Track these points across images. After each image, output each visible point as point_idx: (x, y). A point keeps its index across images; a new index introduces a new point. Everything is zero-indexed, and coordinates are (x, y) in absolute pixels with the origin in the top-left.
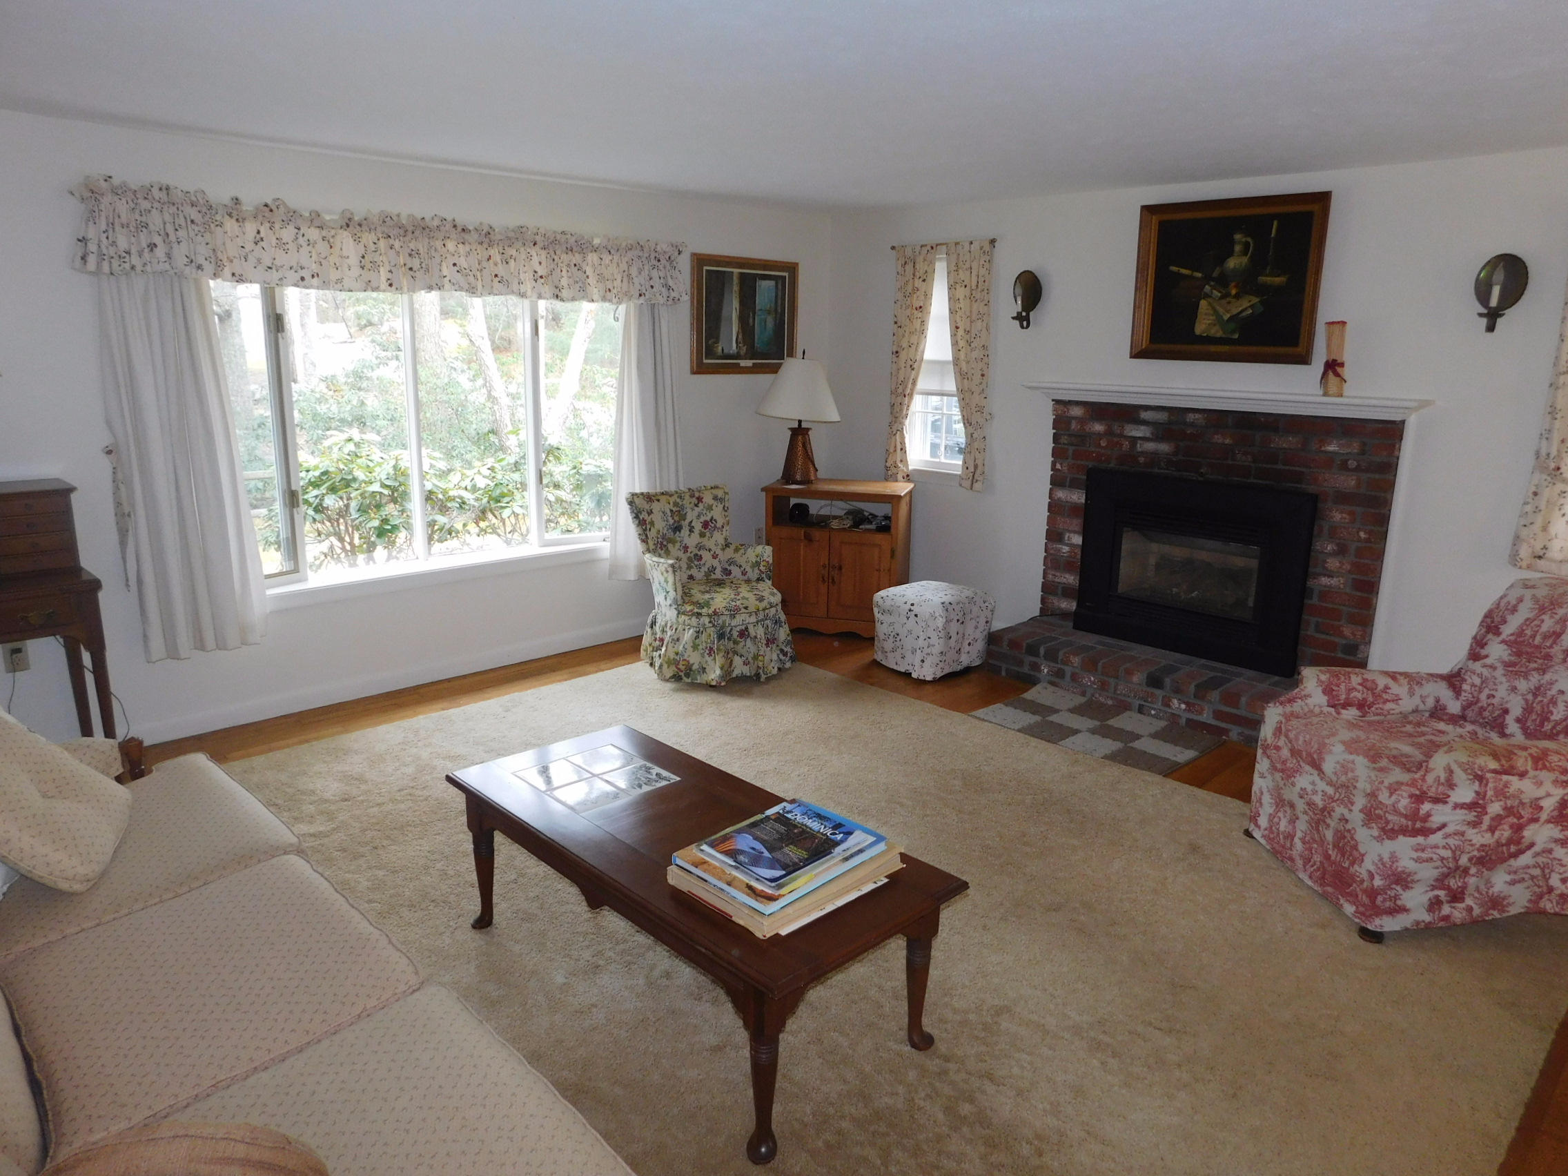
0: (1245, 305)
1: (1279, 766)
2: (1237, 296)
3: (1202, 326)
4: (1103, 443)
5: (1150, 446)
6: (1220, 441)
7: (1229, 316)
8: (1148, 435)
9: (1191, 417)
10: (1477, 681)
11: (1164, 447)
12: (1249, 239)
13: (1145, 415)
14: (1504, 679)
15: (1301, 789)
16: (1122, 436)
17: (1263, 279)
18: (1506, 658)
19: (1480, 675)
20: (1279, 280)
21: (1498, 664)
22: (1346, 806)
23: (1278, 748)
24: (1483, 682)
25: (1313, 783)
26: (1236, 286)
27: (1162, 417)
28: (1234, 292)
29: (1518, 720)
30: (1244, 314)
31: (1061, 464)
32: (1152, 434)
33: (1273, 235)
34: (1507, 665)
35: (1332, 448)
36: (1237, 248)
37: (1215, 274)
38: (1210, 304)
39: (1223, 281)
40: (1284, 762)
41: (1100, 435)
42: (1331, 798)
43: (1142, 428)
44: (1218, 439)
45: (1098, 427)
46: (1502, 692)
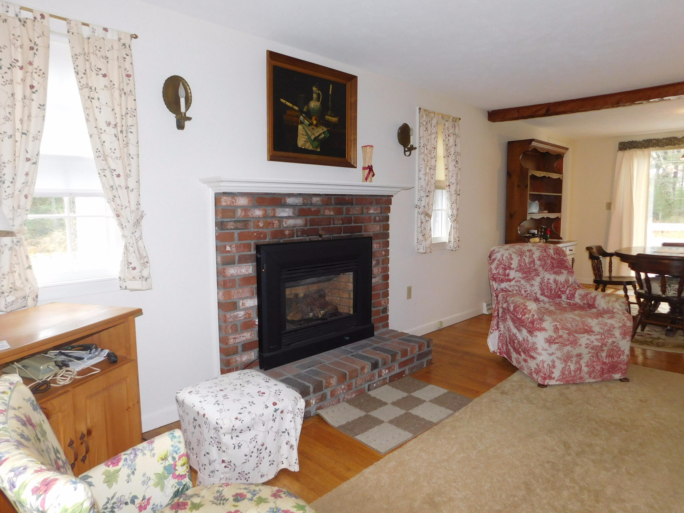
0: (320, 131)
1: (567, 343)
2: (316, 125)
3: (301, 142)
4: (261, 225)
5: (291, 222)
6: (329, 214)
7: (314, 137)
8: (291, 214)
9: (315, 200)
10: (517, 288)
11: (300, 222)
12: (320, 92)
13: (290, 201)
14: (526, 283)
15: (586, 344)
16: (274, 217)
17: (327, 117)
18: (521, 276)
19: (516, 286)
20: (334, 119)
21: (520, 279)
22: (612, 338)
23: (561, 337)
24: (519, 288)
25: (588, 339)
26: (316, 119)
27: (298, 201)
28: (315, 122)
29: (542, 295)
30: (321, 137)
31: (230, 246)
32: (293, 213)
33: (330, 93)
34: (523, 278)
35: (371, 211)
36: (315, 96)
37: (305, 110)
38: (304, 128)
39: (309, 115)
40: (568, 340)
41: (258, 219)
42: (601, 339)
43: (287, 210)
44: (327, 212)
45: (258, 213)
46: (528, 288)
